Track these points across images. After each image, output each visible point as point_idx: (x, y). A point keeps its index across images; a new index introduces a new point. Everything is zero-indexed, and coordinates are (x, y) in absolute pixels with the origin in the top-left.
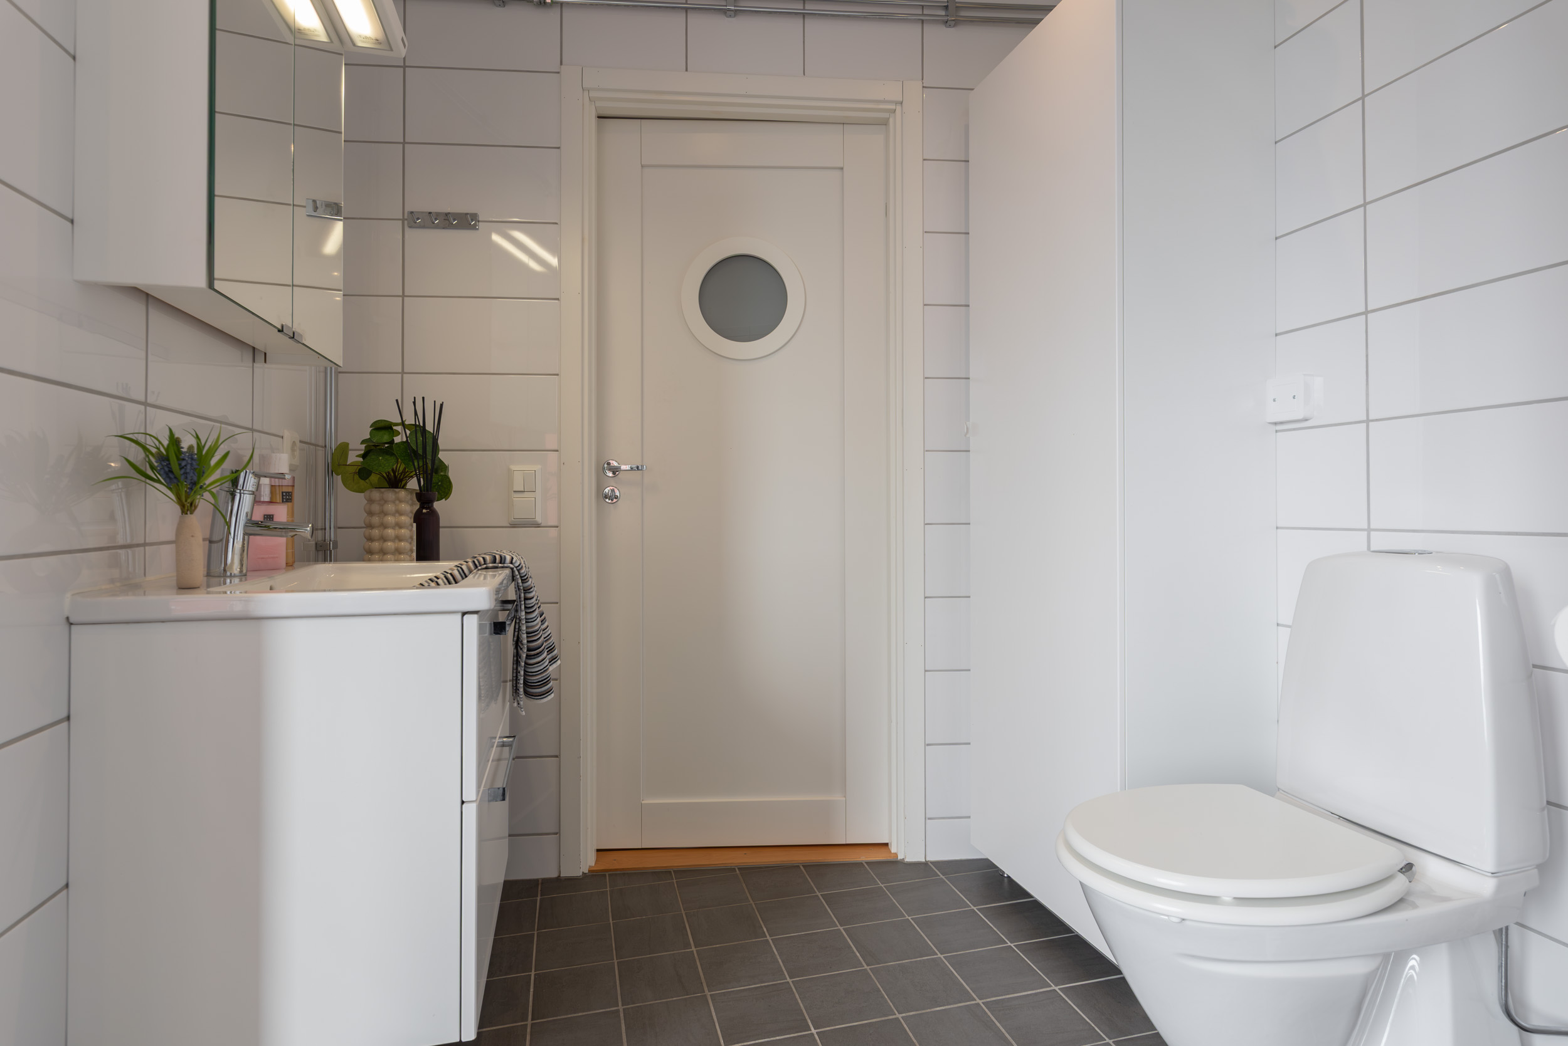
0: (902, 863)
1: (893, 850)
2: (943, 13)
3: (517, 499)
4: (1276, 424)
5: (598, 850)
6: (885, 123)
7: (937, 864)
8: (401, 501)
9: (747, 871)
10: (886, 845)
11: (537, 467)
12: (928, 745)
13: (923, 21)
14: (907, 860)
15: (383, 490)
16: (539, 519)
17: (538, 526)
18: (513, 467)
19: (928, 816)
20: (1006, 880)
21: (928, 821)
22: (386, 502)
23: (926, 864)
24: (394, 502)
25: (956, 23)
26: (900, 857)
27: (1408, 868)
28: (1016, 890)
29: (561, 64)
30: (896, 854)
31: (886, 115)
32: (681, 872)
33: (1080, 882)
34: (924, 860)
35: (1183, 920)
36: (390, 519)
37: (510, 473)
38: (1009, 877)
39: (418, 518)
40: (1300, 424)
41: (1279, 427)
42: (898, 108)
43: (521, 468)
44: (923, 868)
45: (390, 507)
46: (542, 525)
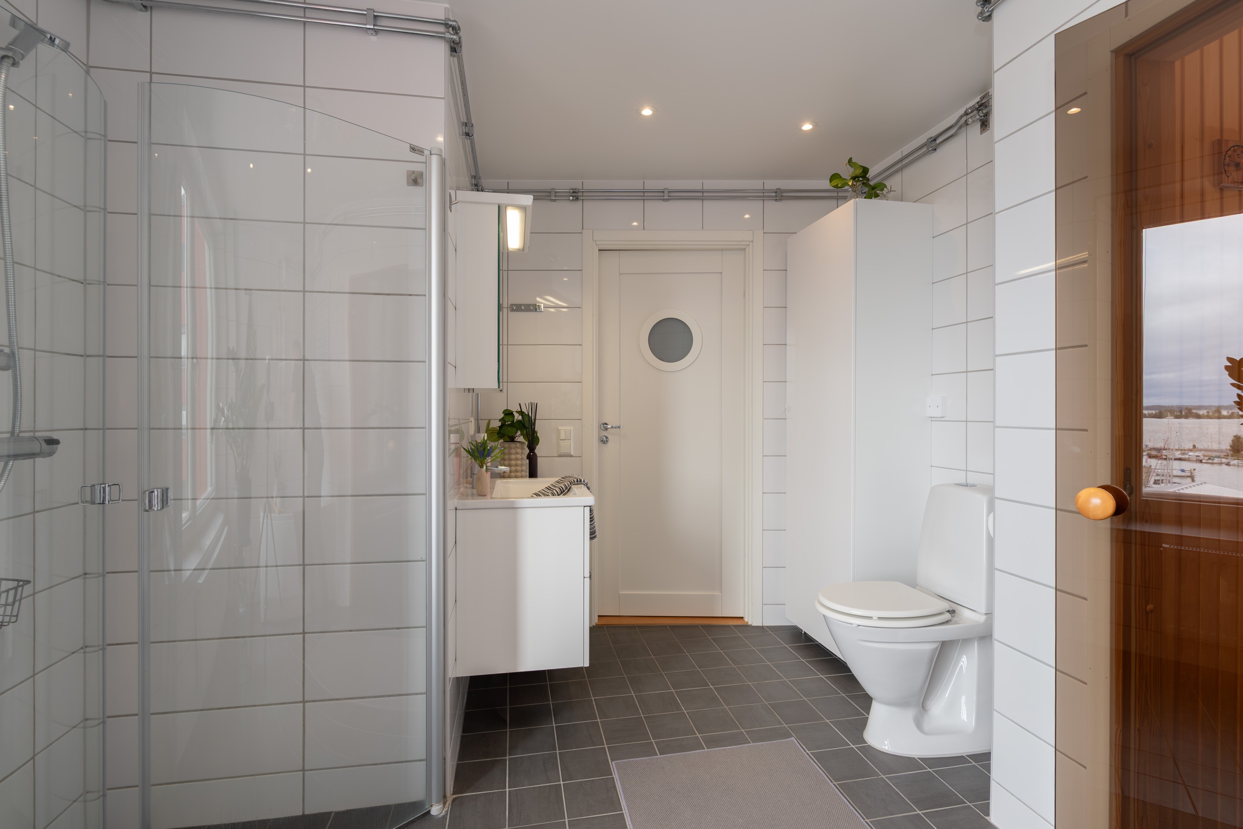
0: (751, 626)
1: (746, 620)
2: (774, 194)
3: (562, 443)
4: (931, 417)
5: (599, 616)
6: (744, 249)
7: (769, 627)
8: (517, 448)
9: (673, 627)
10: (743, 618)
11: (571, 428)
12: (764, 567)
13: (764, 200)
14: (753, 625)
15: (509, 443)
16: (572, 453)
17: (571, 456)
18: (560, 428)
19: (764, 603)
20: (803, 635)
21: (764, 606)
22: (511, 448)
23: (762, 627)
24: (514, 448)
25: (781, 200)
26: (749, 624)
27: (952, 612)
28: (808, 638)
29: (583, 229)
30: (747, 622)
31: (744, 247)
32: (641, 627)
33: (824, 615)
34: (761, 625)
35: (859, 626)
36: (513, 456)
37: (558, 431)
38: (805, 633)
39: (529, 457)
40: (941, 419)
41: (933, 419)
42: (751, 243)
43: (565, 428)
44: (762, 628)
45: (513, 451)
46: (574, 456)
